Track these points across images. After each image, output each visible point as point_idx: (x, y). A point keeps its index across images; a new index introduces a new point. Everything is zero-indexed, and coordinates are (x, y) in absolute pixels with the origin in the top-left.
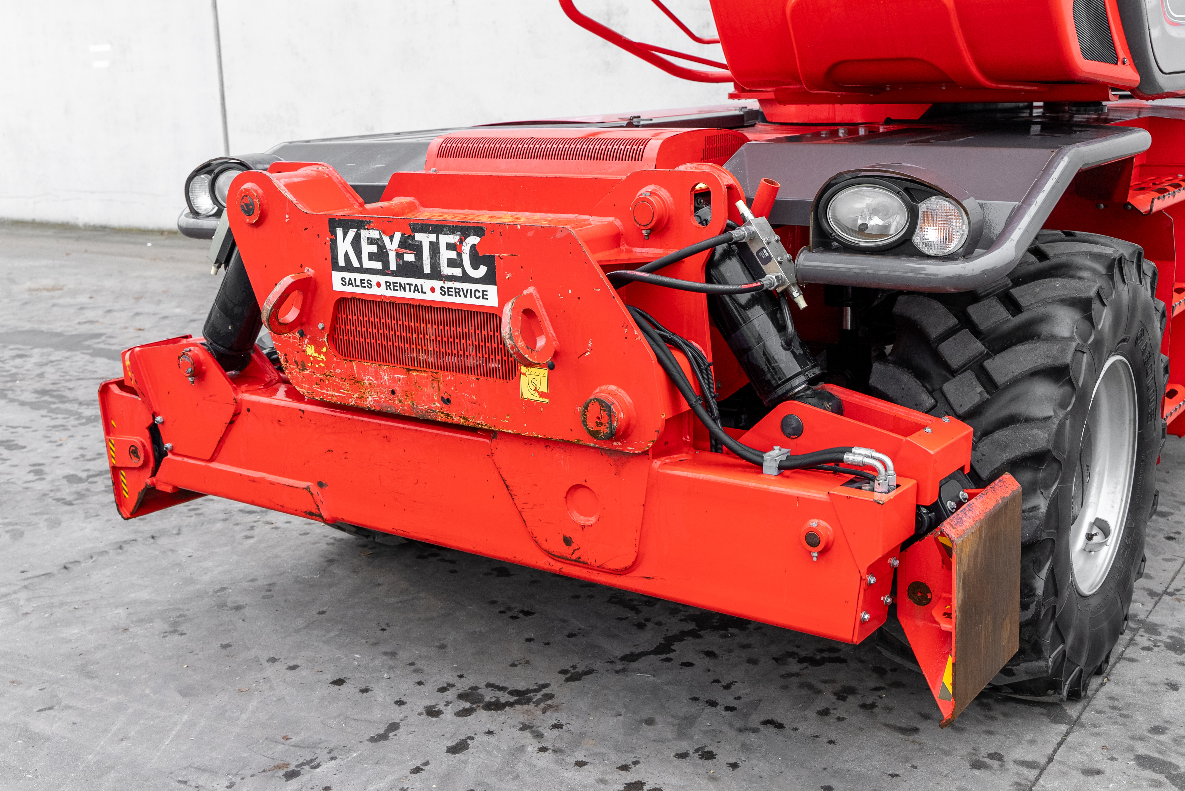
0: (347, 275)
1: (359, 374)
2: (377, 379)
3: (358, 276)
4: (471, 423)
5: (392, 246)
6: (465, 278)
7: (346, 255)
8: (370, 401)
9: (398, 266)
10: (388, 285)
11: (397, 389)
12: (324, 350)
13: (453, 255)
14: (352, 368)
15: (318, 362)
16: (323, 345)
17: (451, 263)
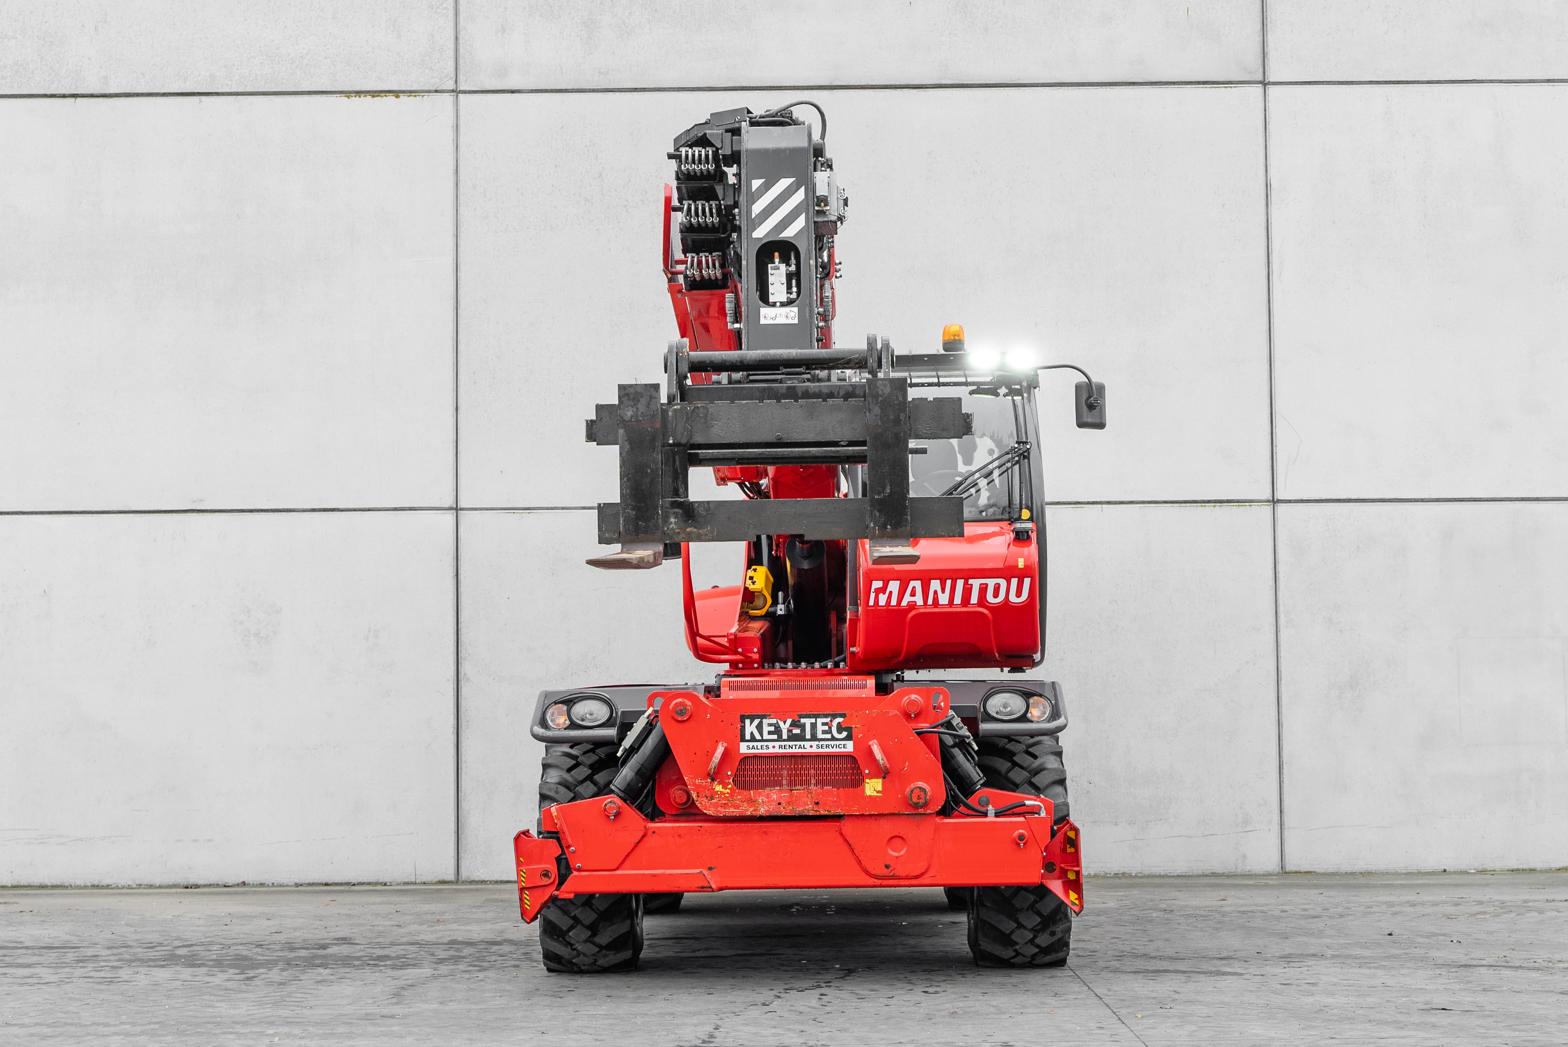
0: (751, 744)
1: (754, 796)
2: (768, 798)
3: (759, 744)
4: (832, 813)
5: (785, 727)
6: (833, 739)
7: (752, 733)
8: (762, 811)
9: (788, 736)
10: (780, 747)
11: (782, 802)
12: (730, 786)
13: (826, 728)
14: (750, 794)
15: (724, 794)
16: (729, 783)
17: (824, 732)
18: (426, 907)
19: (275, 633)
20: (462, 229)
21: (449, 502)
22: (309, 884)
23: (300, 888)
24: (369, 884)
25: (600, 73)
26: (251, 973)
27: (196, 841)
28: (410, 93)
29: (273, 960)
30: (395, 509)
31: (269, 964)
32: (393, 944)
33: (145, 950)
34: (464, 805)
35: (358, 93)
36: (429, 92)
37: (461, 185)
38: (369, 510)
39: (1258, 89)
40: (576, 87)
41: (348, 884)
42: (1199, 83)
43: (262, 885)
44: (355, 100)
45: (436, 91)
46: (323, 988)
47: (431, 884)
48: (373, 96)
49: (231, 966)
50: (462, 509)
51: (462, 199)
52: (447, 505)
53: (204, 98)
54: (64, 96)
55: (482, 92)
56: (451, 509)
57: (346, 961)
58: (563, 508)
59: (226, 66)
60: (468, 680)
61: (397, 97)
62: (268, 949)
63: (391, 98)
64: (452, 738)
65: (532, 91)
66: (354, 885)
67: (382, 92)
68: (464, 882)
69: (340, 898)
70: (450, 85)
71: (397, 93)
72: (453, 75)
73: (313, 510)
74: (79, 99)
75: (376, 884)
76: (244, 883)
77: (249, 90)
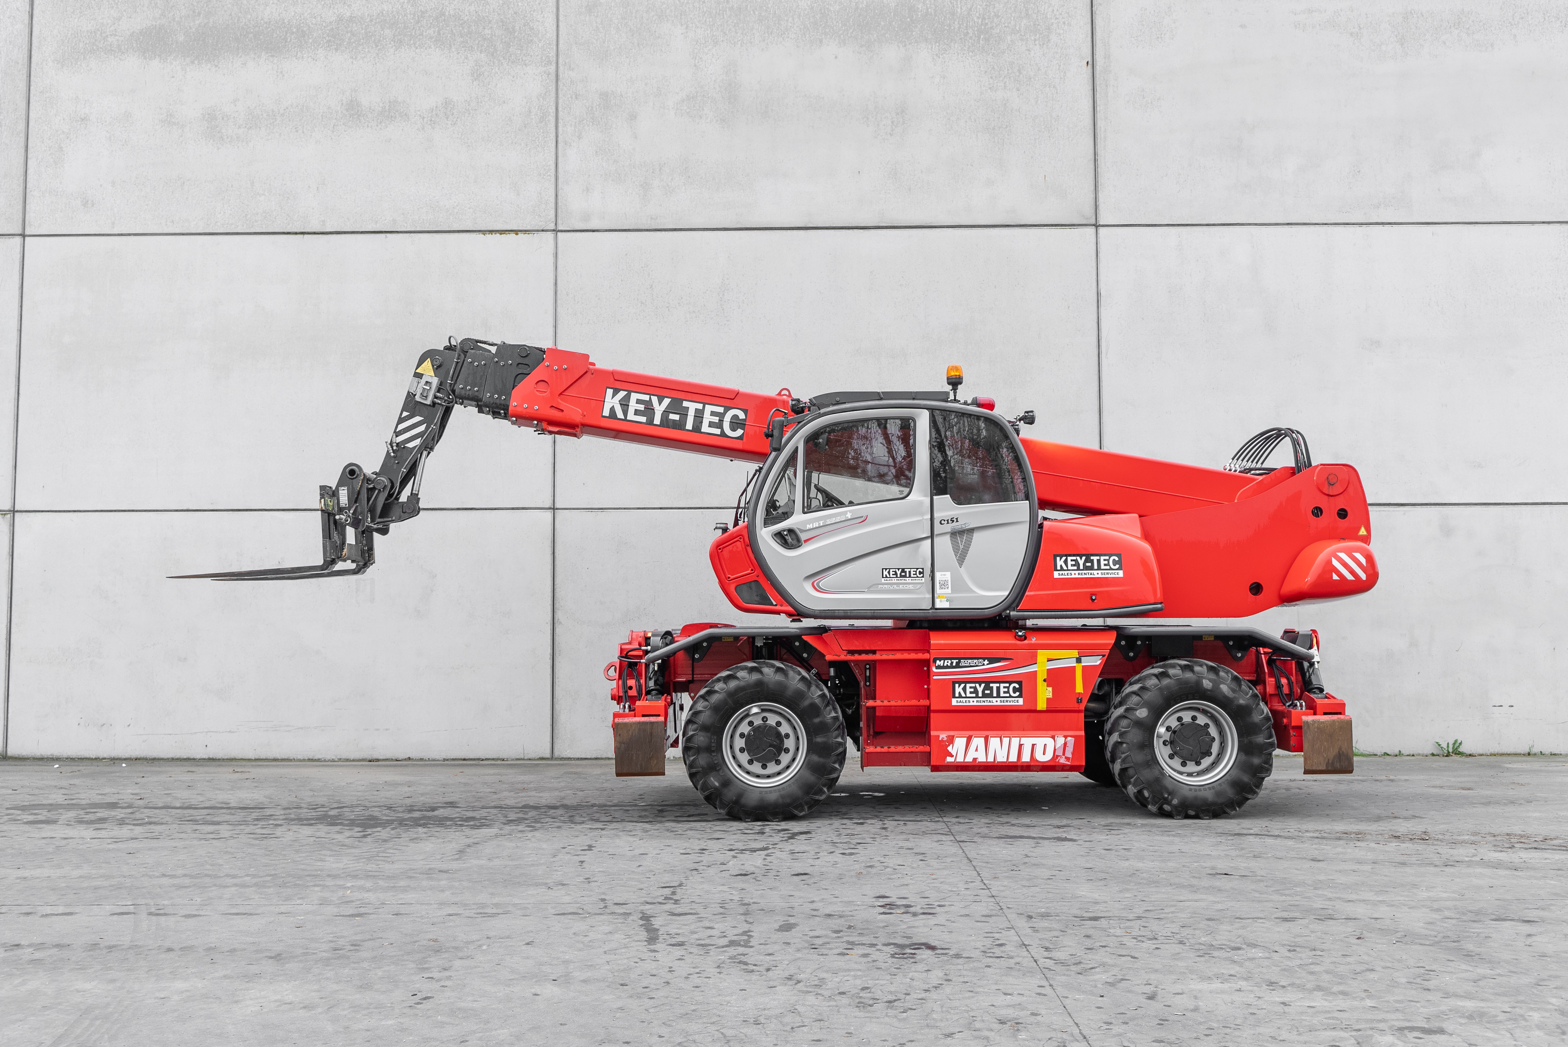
18: (522, 778)
19: (432, 591)
20: (559, 322)
21: (549, 504)
22: (453, 760)
23: (446, 762)
24: (493, 759)
25: (651, 218)
26: (369, 831)
27: (378, 730)
28: (525, 231)
29: (392, 820)
30: (513, 509)
31: (384, 824)
32: (483, 807)
33: (309, 811)
34: (556, 707)
35: (491, 232)
36: (538, 231)
37: (559, 293)
38: (495, 509)
39: (1092, 230)
40: (635, 228)
41: (478, 759)
42: (1052, 225)
43: (421, 759)
44: (489, 236)
45: (543, 231)
46: (412, 845)
47: (534, 760)
48: (501, 234)
49: (358, 826)
50: (557, 509)
51: (559, 302)
52: (547, 506)
53: (388, 235)
54: (296, 233)
55: (573, 231)
56: (550, 508)
57: (442, 822)
58: (625, 509)
59: (403, 214)
60: (561, 623)
61: (517, 234)
62: (394, 811)
63: (513, 235)
64: (549, 662)
65: (606, 231)
66: (483, 760)
67: (506, 231)
68: (557, 759)
69: (467, 770)
70: (552, 227)
71: (516, 232)
72: (554, 220)
73: (458, 509)
74: (306, 236)
75: (498, 759)
76: (409, 758)
77: (418, 229)
